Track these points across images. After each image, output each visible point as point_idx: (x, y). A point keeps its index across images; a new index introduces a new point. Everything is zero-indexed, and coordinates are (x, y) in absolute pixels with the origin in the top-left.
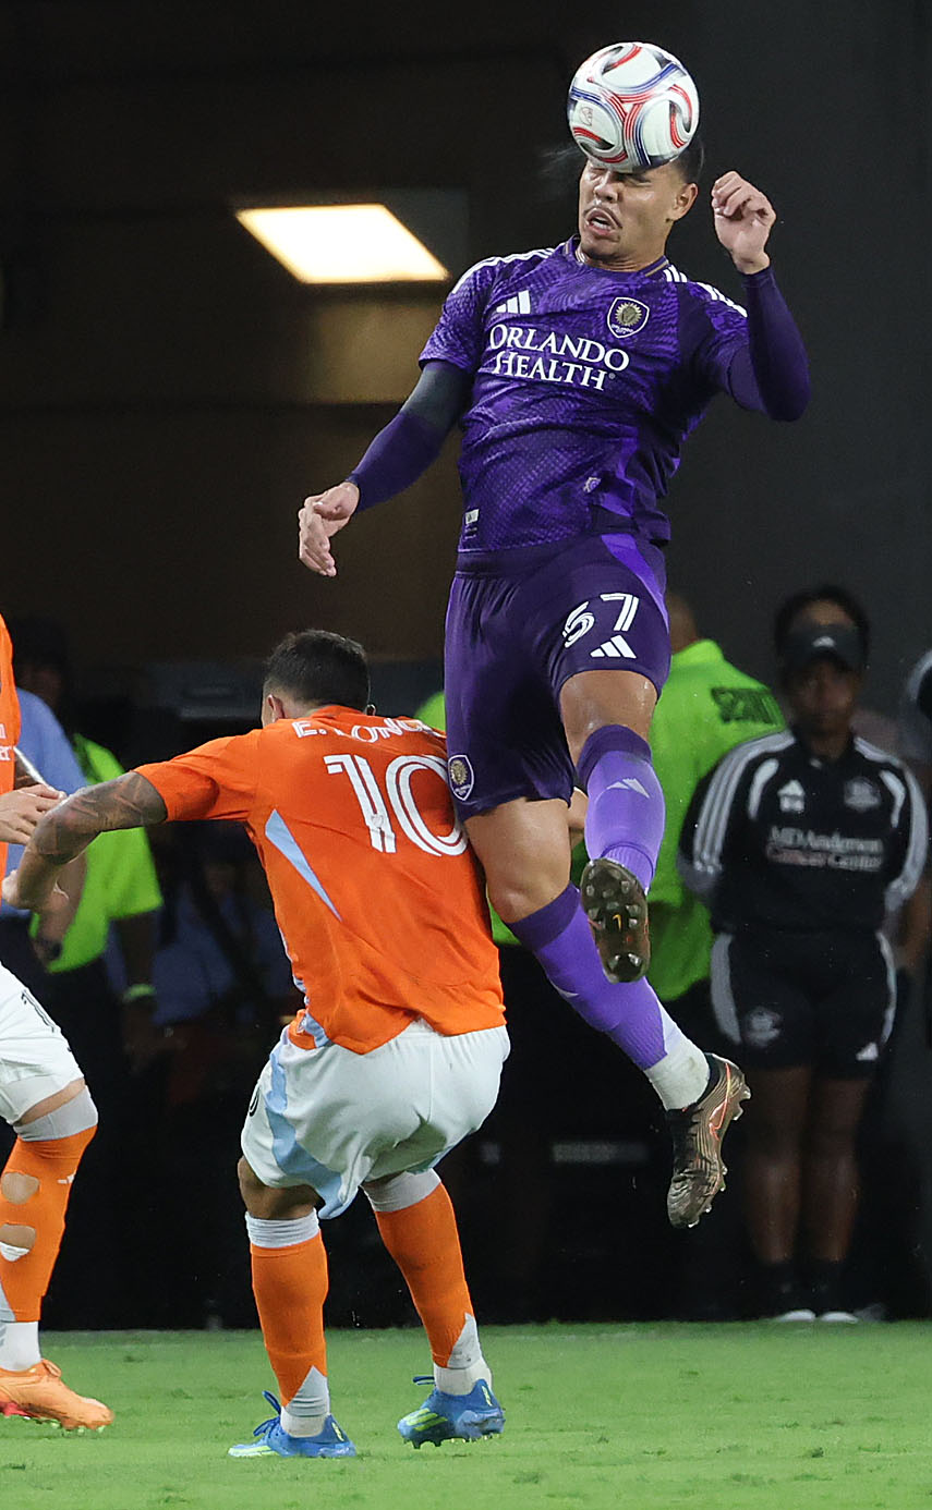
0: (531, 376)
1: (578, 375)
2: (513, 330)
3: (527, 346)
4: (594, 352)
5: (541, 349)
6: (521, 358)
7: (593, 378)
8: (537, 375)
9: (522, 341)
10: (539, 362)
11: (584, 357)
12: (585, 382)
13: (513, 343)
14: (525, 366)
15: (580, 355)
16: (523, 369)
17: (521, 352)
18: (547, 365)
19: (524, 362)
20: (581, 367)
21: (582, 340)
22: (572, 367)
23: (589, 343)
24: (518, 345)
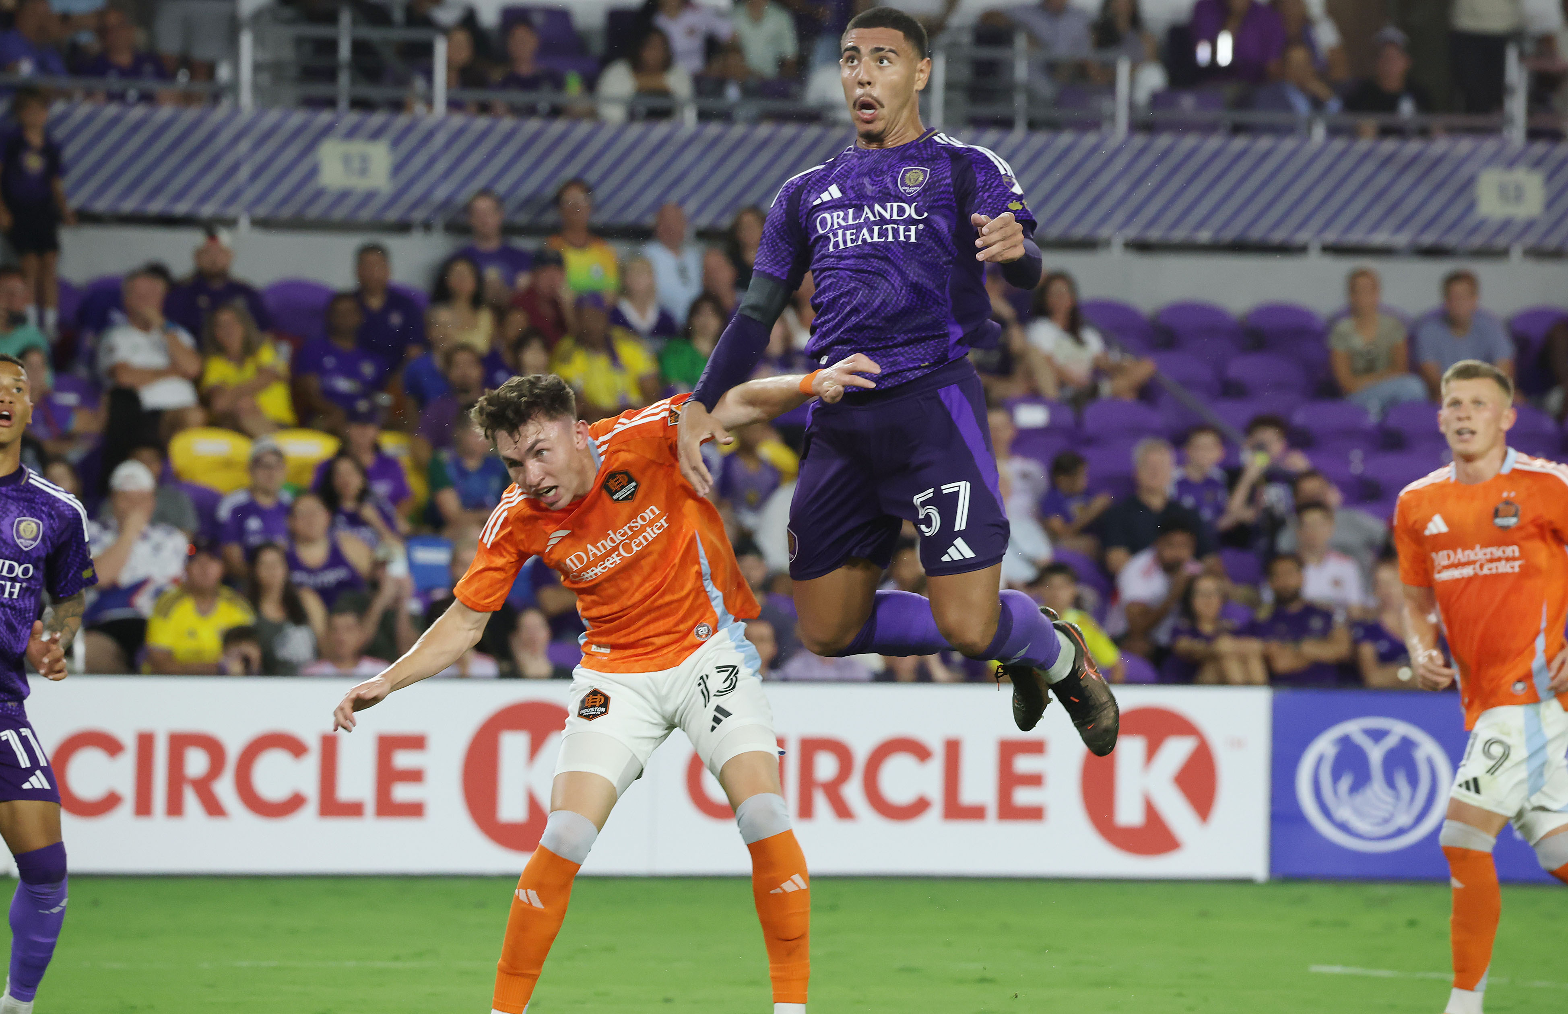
0: (860, 243)
1: (896, 232)
2: (835, 214)
3: (851, 222)
4: (901, 211)
5: (862, 221)
6: (848, 233)
7: (906, 233)
8: (864, 241)
9: (845, 219)
10: (865, 231)
11: (895, 217)
12: (902, 238)
13: (838, 223)
14: (854, 237)
15: (891, 216)
16: (852, 239)
17: (847, 228)
18: (871, 231)
19: (852, 234)
20: (896, 226)
21: (889, 205)
22: (889, 227)
23: (895, 205)
24: (843, 224)
